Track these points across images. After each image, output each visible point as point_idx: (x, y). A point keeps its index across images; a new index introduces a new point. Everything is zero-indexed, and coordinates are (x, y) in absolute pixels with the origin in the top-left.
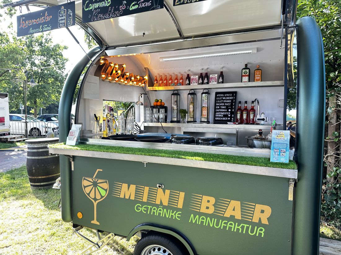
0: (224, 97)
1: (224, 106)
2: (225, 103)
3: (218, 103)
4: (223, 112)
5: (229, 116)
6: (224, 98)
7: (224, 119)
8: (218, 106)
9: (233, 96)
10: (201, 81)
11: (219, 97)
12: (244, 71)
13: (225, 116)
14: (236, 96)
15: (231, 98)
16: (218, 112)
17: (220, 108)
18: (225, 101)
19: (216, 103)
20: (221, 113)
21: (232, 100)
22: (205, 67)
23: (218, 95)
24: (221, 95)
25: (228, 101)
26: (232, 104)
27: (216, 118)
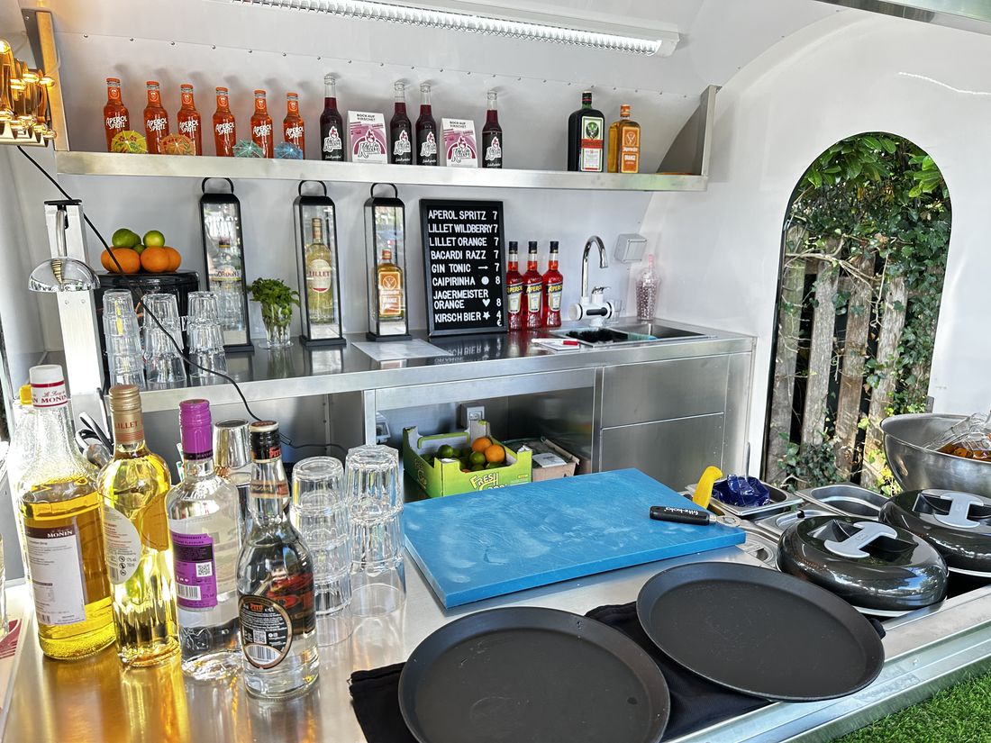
0: (459, 222)
1: (464, 261)
2: (464, 249)
3: (437, 249)
4: (459, 288)
5: (487, 303)
6: (457, 229)
7: (469, 317)
8: (438, 262)
9: (489, 220)
11: (437, 221)
13: (472, 305)
14: (500, 221)
15: (485, 228)
16: (441, 289)
17: (448, 274)
18: (463, 242)
19: (426, 249)
20: (456, 294)
21: (489, 237)
23: (432, 215)
24: (446, 214)
25: (475, 242)
26: (490, 254)
27: (442, 318)
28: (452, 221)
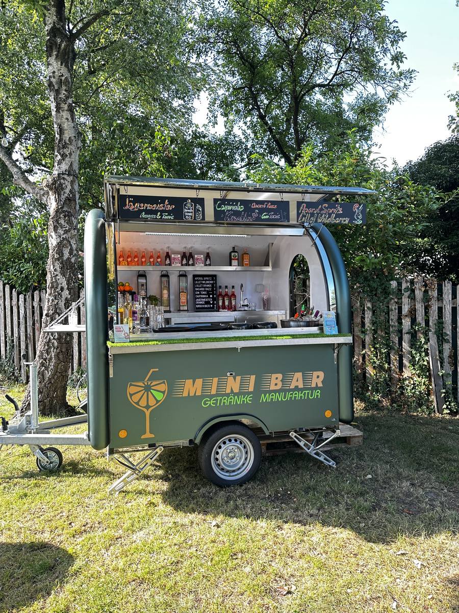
0: (203, 280)
1: (205, 291)
2: (205, 287)
3: (197, 288)
4: (203, 298)
5: (211, 302)
6: (203, 282)
7: (206, 306)
8: (198, 291)
9: (213, 280)
10: (184, 262)
11: (197, 280)
12: (233, 254)
13: (207, 303)
14: (216, 280)
15: (211, 282)
16: (198, 298)
17: (200, 294)
18: (205, 286)
19: (194, 288)
20: (202, 300)
21: (212, 284)
22: (189, 246)
23: (196, 279)
24: (200, 278)
25: (208, 286)
26: (213, 289)
27: (197, 306)
28: (202, 280)
